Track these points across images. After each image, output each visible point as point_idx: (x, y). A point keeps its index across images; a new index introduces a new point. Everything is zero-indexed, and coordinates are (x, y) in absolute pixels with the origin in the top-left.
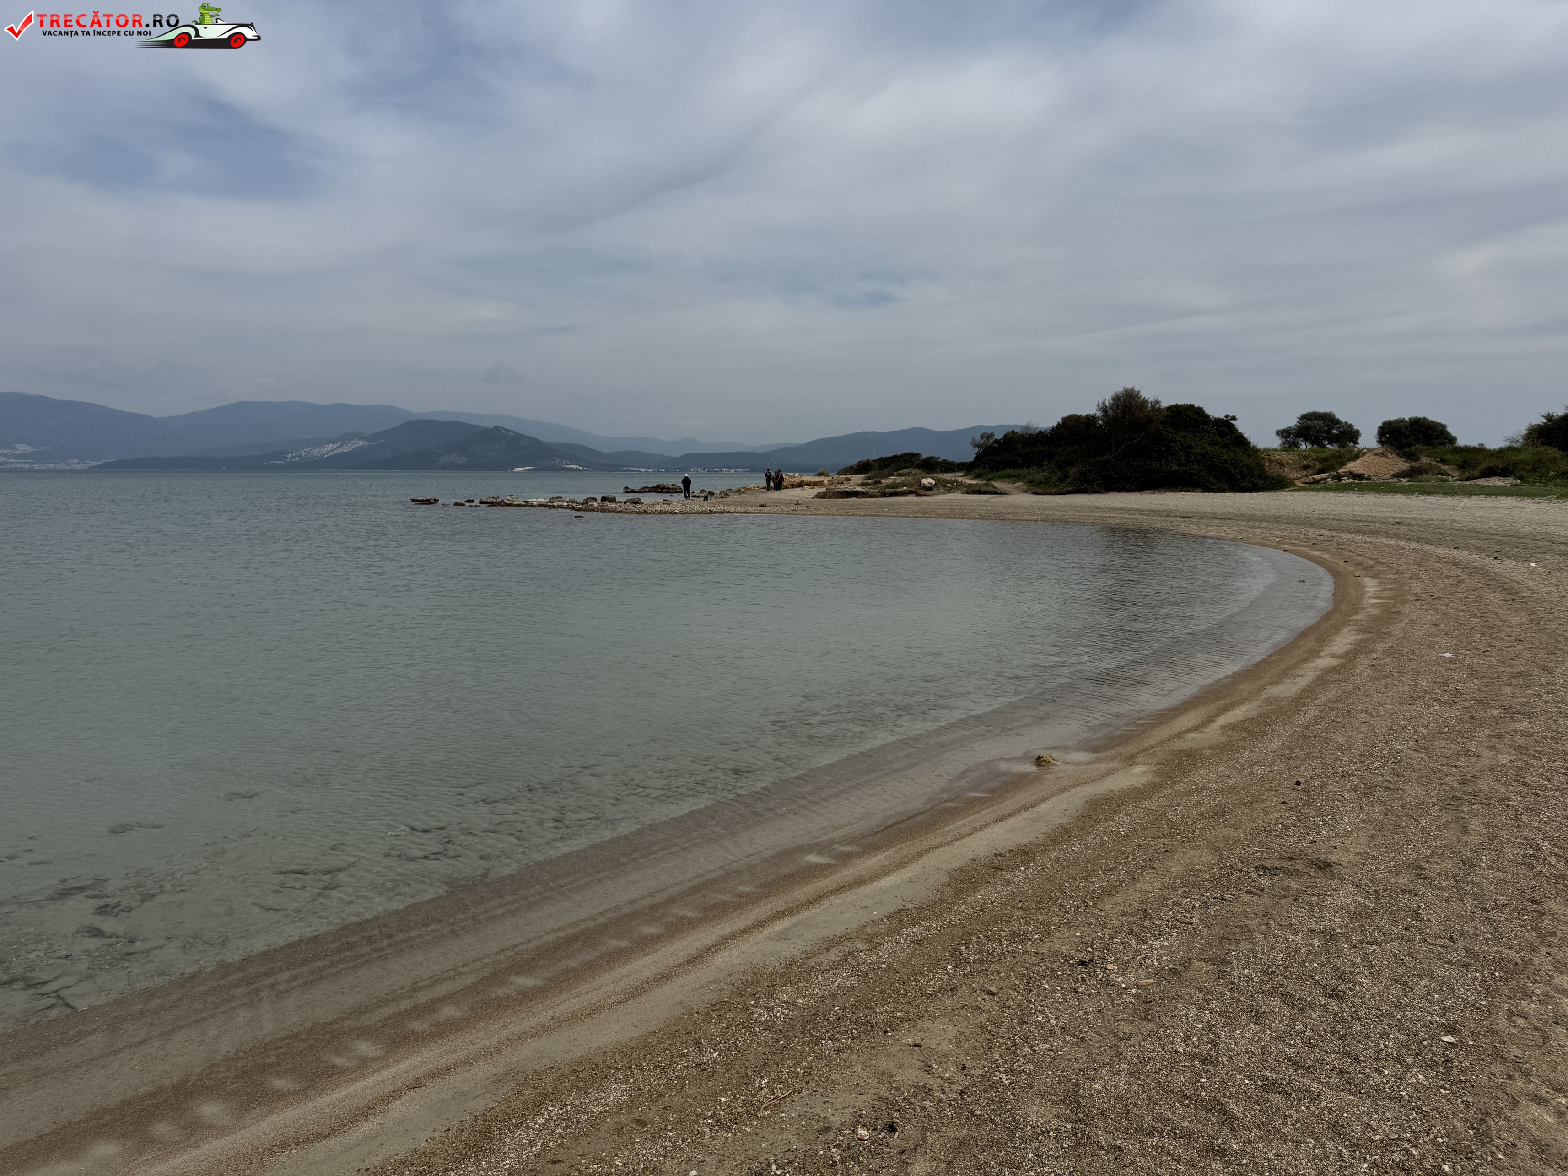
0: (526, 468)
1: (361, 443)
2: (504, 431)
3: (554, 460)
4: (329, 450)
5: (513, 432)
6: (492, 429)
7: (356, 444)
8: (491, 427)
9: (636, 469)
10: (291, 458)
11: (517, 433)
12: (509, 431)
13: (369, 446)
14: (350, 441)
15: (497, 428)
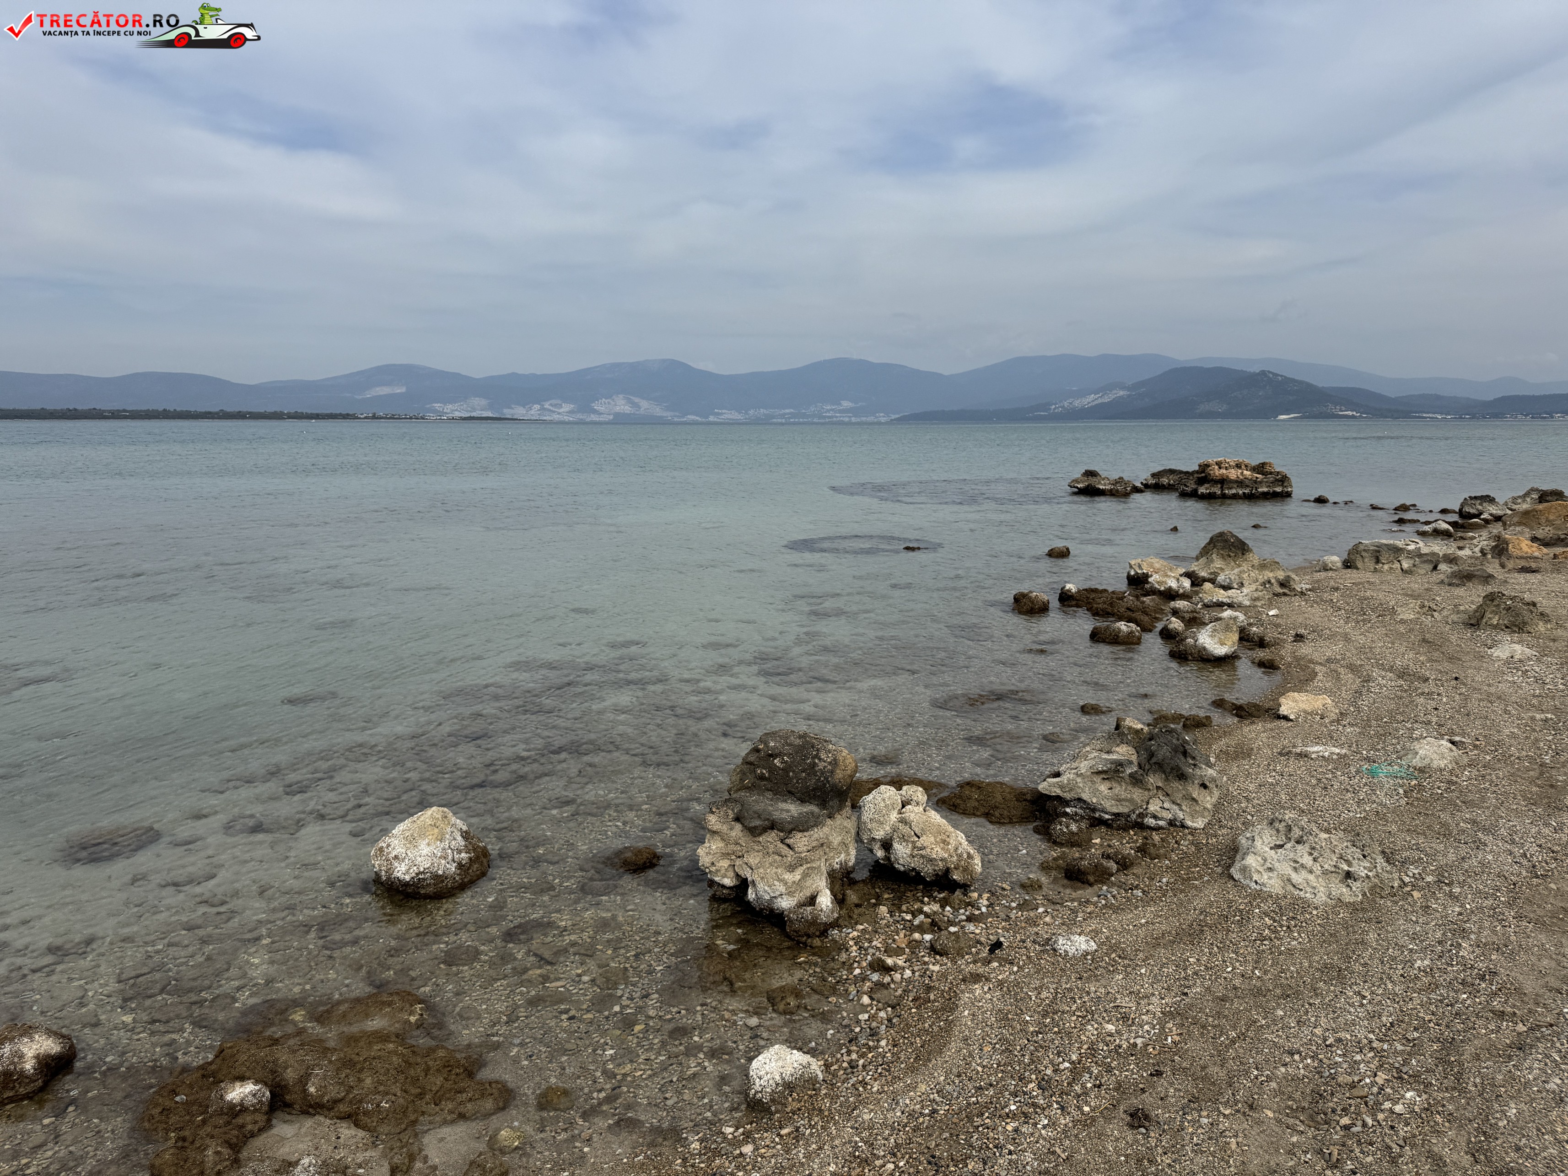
0: (1292, 416)
1: (1121, 393)
2: (1271, 376)
3: (1325, 407)
4: (1090, 400)
5: (1282, 376)
6: (1258, 374)
7: (1116, 394)
8: (1257, 371)
9: (1431, 415)
10: (1055, 409)
11: (1285, 377)
12: (1277, 375)
13: (1129, 396)
14: (1111, 391)
15: (1263, 373)
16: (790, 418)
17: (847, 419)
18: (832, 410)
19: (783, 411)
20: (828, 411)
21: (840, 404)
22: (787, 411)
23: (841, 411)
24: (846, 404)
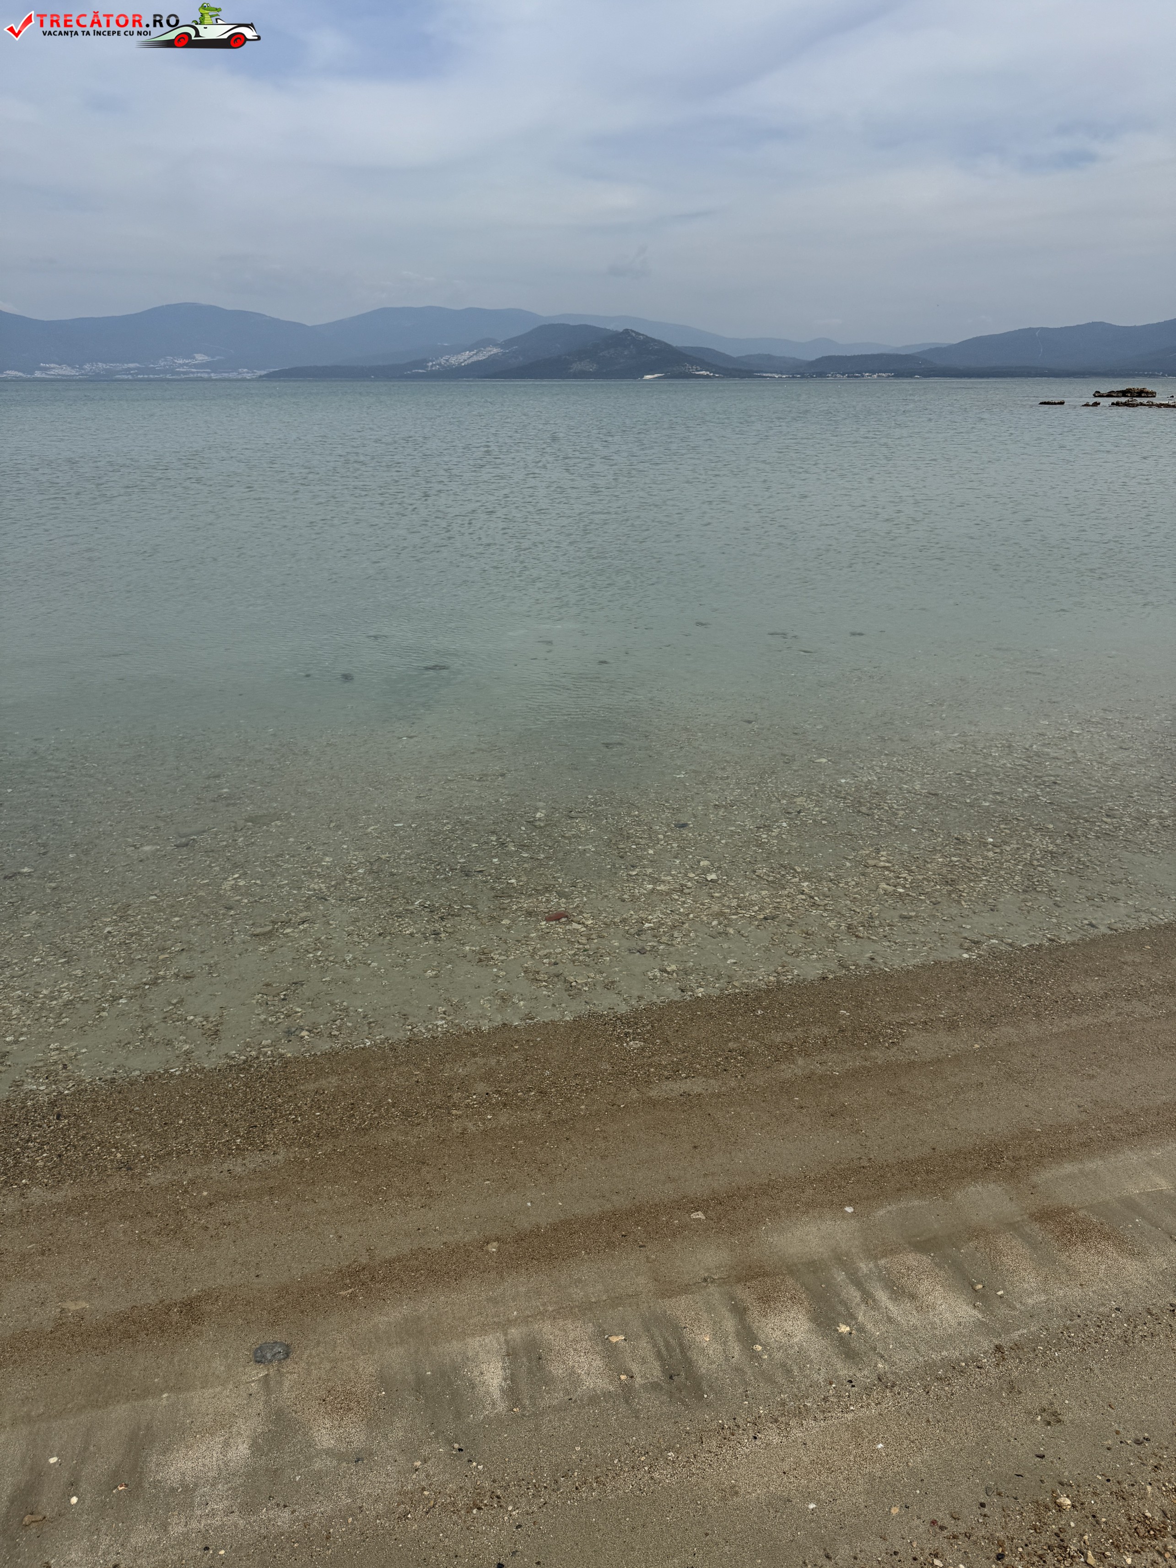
0: (656, 375)
1: (495, 350)
2: (634, 335)
3: (683, 366)
4: (466, 357)
5: (643, 335)
6: (622, 333)
7: (490, 351)
8: (621, 330)
9: (770, 375)
10: (432, 366)
11: (647, 336)
12: (640, 334)
13: (504, 354)
14: (485, 348)
15: (626, 332)
16: (137, 374)
17: (206, 376)
18: (187, 365)
19: (126, 366)
20: (181, 365)
21: (194, 358)
22: (132, 365)
23: (196, 366)
24: (200, 358)
